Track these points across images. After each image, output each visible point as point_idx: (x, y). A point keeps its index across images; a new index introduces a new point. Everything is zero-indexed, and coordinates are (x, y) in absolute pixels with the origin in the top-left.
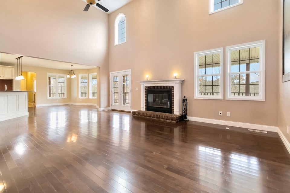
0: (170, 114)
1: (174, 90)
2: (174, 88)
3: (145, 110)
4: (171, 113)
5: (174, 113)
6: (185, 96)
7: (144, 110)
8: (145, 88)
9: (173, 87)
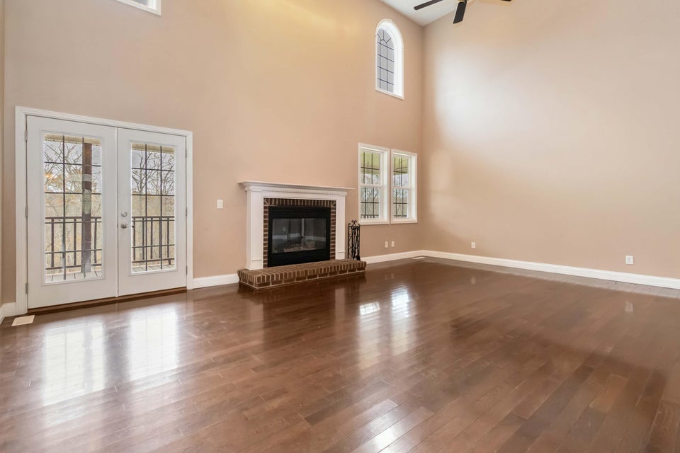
0: (328, 261)
1: (335, 209)
2: (335, 205)
3: (264, 266)
4: (328, 259)
5: (334, 258)
6: (354, 222)
7: (262, 267)
8: (265, 203)
9: (334, 203)
